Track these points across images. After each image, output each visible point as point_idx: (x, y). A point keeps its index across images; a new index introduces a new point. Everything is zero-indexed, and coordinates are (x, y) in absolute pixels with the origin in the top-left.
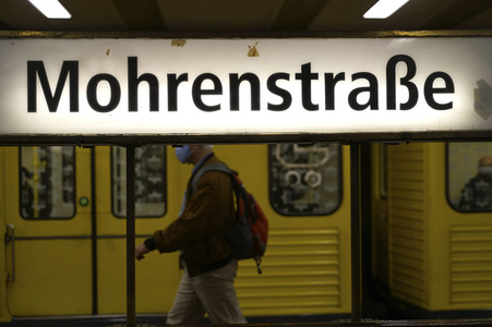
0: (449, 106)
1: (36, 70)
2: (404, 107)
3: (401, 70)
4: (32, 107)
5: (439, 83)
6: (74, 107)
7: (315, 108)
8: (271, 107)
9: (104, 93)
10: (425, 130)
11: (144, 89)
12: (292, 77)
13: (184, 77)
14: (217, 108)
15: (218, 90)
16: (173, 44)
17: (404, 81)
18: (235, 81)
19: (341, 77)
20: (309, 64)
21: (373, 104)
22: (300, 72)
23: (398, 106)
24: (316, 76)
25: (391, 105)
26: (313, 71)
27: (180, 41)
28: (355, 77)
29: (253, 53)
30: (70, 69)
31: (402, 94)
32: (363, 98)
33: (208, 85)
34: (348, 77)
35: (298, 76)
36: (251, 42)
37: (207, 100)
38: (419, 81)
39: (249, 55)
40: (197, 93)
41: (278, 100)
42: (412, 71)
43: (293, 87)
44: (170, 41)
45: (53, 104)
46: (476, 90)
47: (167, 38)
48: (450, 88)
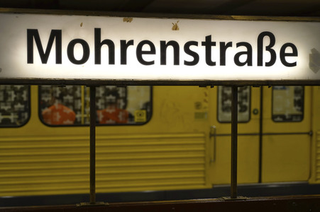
0: (294, 64)
1: (33, 35)
2: (268, 64)
3: (266, 41)
4: (30, 60)
5: (289, 50)
6: (59, 60)
7: (214, 64)
8: (187, 63)
9: (78, 52)
10: (280, 79)
11: (105, 50)
12: (200, 44)
13: (131, 43)
14: (152, 63)
15: (153, 51)
16: (124, 21)
17: (268, 48)
18: (164, 46)
19: (230, 44)
20: (210, 36)
21: (249, 62)
22: (205, 41)
23: (264, 64)
24: (214, 44)
25: (260, 63)
26: (212, 41)
27: (129, 19)
28: (238, 45)
29: (176, 28)
30: (56, 35)
31: (267, 56)
32: (243, 58)
33: (146, 48)
34: (234, 45)
35: (203, 44)
36: (174, 21)
37: (146, 58)
38: (277, 49)
39: (173, 29)
40: (140, 53)
41: (191, 59)
42: (273, 42)
43: (200, 50)
44: (122, 18)
45: (44, 58)
46: (310, 55)
47: (120, 16)
48: (295, 54)
